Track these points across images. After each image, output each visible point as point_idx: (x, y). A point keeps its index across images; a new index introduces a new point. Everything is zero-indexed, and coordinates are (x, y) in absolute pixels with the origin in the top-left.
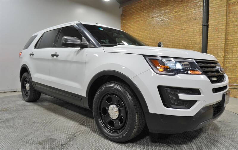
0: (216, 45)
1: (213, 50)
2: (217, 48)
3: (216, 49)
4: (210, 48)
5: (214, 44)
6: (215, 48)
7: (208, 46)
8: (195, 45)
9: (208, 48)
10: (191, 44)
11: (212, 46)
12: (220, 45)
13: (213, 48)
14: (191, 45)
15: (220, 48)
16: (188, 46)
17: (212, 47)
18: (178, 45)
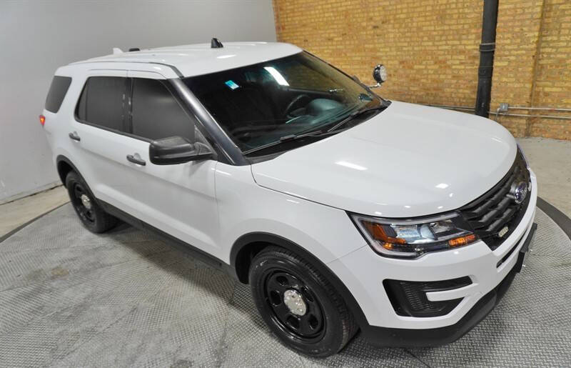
0: (519, 11)
1: (510, 24)
2: (521, 17)
3: (519, 20)
4: (503, 18)
5: (515, 9)
6: (517, 18)
7: (499, 14)
8: (466, 11)
9: (500, 18)
10: (456, 8)
11: (508, 13)
12: (530, 10)
13: (512, 18)
14: (456, 11)
15: (528, 19)
16: (448, 12)
17: (509, 16)
18: (422, 9)
